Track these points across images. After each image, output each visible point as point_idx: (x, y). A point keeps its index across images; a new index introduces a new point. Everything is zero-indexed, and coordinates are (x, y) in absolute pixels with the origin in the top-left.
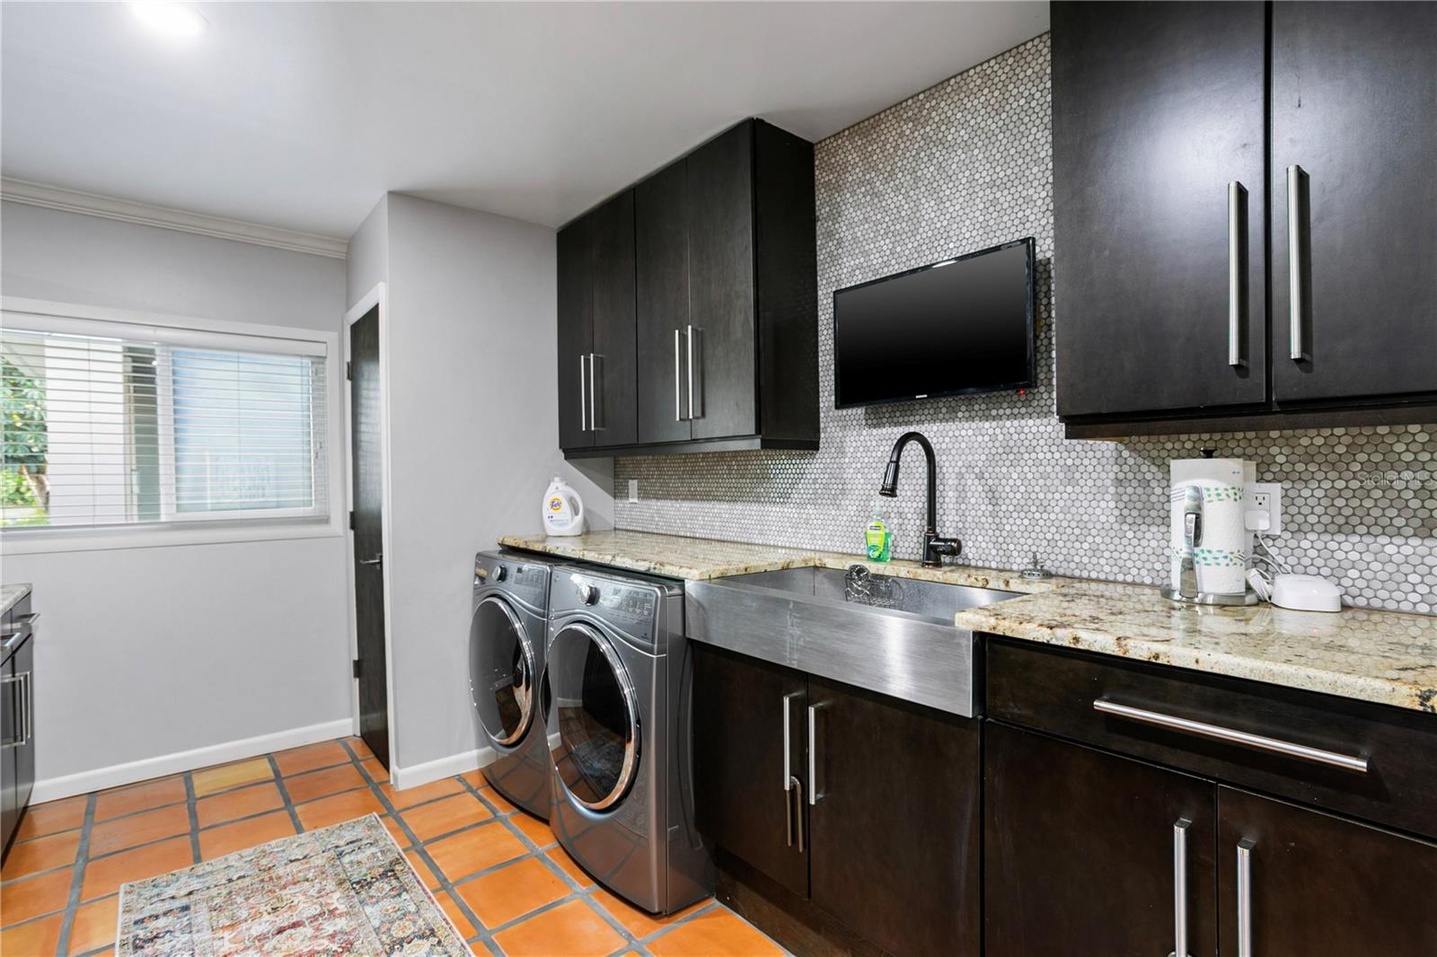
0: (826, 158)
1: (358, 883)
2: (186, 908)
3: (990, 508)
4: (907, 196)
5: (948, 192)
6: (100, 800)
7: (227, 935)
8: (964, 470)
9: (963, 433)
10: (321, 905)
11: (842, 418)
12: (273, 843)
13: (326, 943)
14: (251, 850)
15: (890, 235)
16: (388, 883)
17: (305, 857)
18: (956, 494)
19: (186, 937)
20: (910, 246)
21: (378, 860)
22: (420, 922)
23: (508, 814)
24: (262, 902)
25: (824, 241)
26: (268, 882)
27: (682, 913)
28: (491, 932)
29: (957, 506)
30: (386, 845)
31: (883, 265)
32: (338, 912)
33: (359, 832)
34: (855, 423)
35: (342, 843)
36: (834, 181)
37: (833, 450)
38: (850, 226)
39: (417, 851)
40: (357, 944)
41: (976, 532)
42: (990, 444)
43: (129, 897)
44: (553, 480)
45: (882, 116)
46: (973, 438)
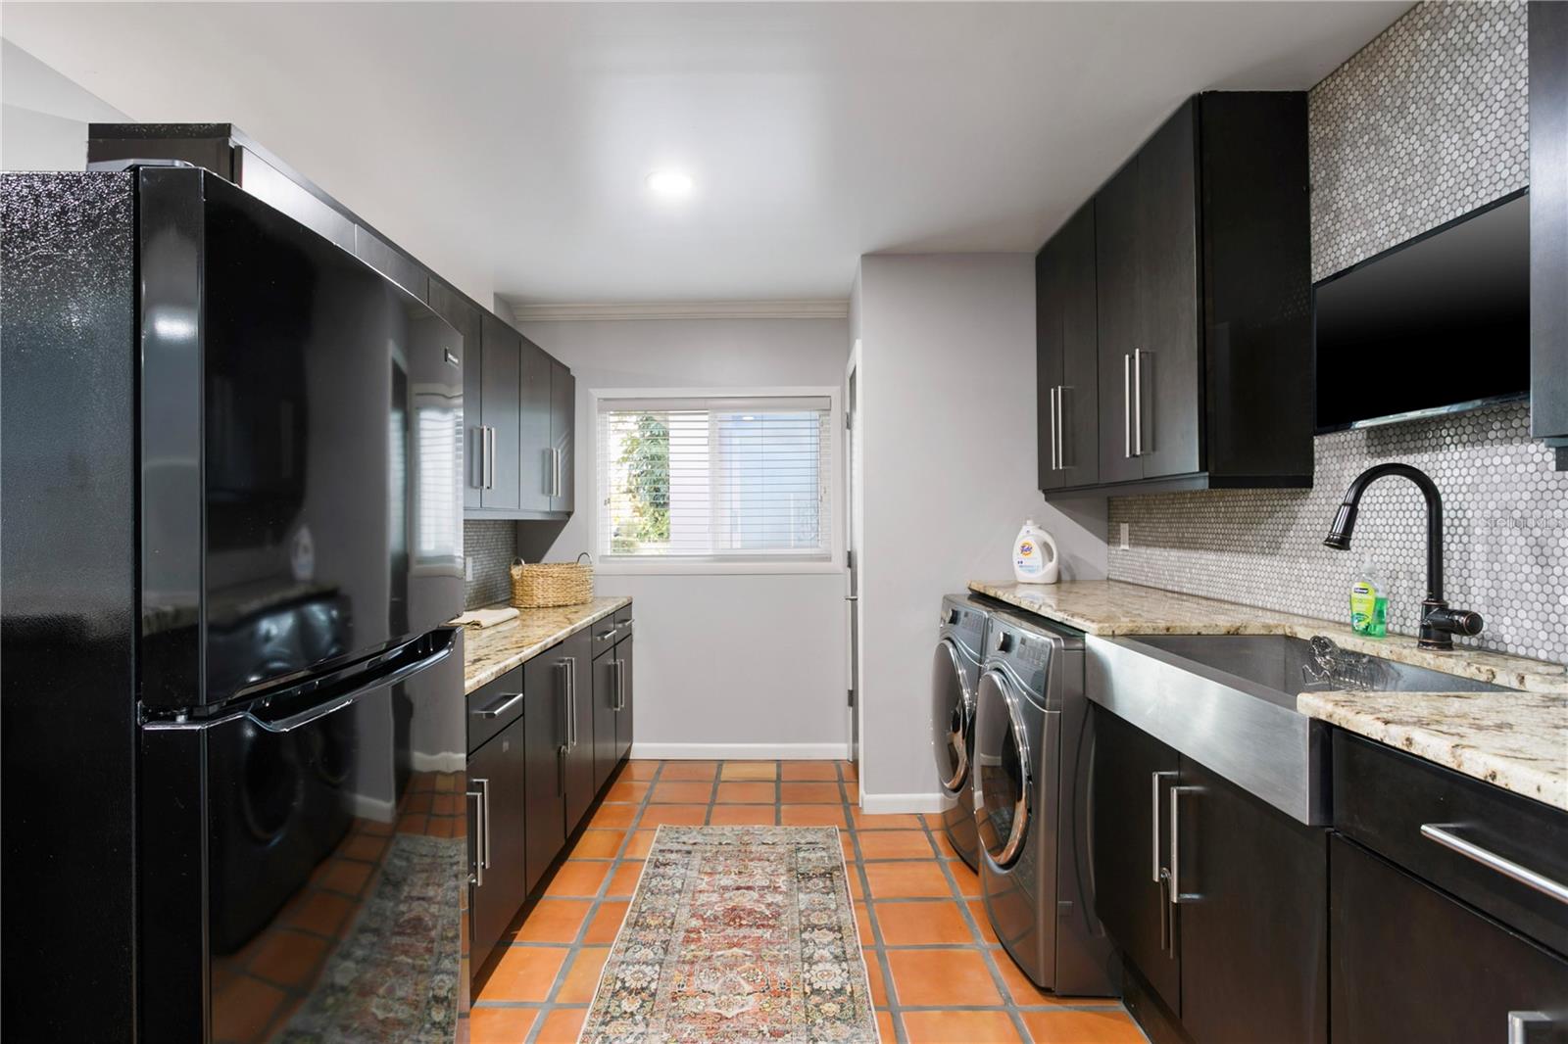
0: (1322, 108)
1: (802, 874)
2: (689, 852)
3: (1537, 570)
4: (1422, 136)
5: (1477, 118)
6: (666, 766)
7: (706, 879)
8: (1498, 514)
9: (1497, 461)
10: (771, 881)
11: (1340, 446)
12: (756, 826)
13: (763, 907)
14: (740, 827)
15: (1400, 193)
16: (824, 882)
17: (773, 844)
18: (1486, 548)
19: (683, 871)
20: (1425, 204)
21: (824, 862)
22: (834, 918)
23: (949, 858)
24: (734, 865)
25: (1319, 217)
26: (743, 853)
27: (1070, 1001)
28: (887, 947)
29: (1487, 566)
30: (835, 853)
31: (1390, 236)
32: (780, 890)
33: (819, 837)
34: (1354, 451)
35: (803, 841)
36: (1330, 135)
37: (1329, 487)
38: (1350, 191)
39: (858, 866)
40: (783, 917)
41: (1516, 604)
42: (1537, 477)
43: (662, 834)
44: (1025, 524)
45: (1391, 32)
46: (1511, 469)
